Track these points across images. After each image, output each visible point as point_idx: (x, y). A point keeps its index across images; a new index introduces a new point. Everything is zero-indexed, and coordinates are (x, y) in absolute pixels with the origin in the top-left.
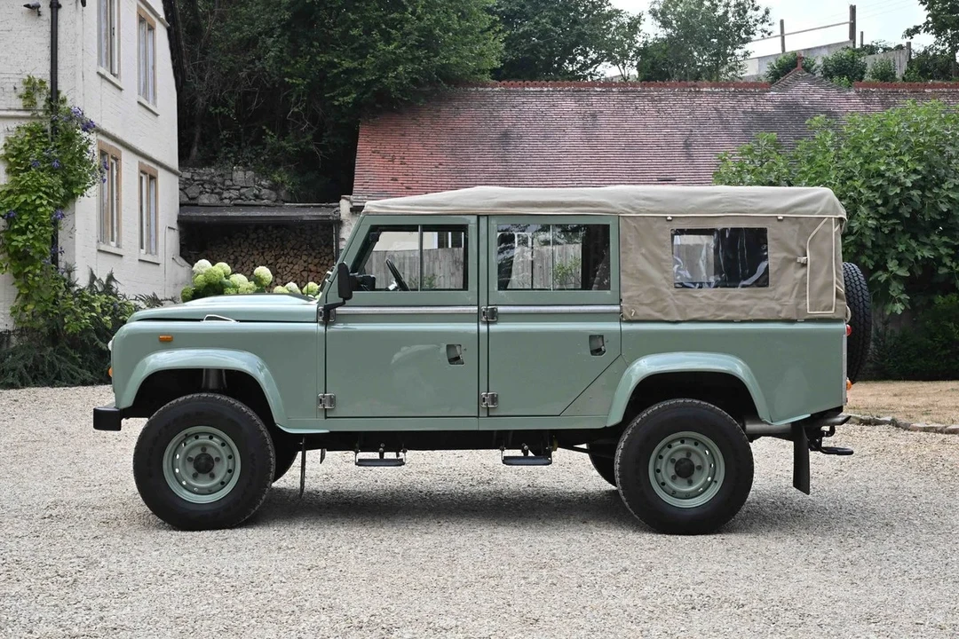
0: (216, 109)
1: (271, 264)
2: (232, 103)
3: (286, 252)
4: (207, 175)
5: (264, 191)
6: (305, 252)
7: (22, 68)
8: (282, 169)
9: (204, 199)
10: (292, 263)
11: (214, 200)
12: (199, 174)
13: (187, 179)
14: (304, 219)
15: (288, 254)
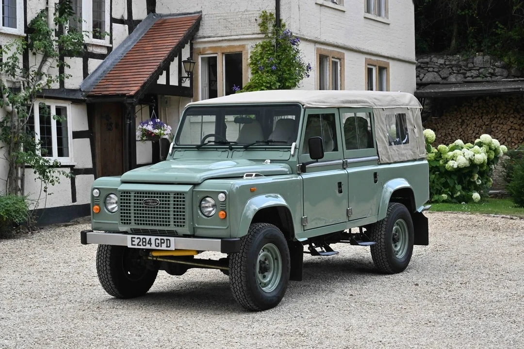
0: (462, 11)
1: (487, 125)
2: (475, 6)
3: (498, 115)
4: (455, 61)
5: (497, 70)
6: (512, 115)
7: (260, 6)
8: (510, 53)
9: (452, 79)
10: (502, 123)
11: (460, 78)
12: (450, 61)
13: (441, 64)
14: (502, 91)
15: (500, 117)
